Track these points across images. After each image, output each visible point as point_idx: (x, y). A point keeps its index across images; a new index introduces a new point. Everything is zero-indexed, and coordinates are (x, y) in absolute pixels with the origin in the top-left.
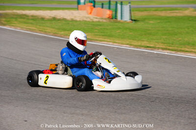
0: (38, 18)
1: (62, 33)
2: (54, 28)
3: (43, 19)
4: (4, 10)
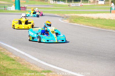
0: (90, 19)
1: (106, 27)
2: (100, 24)
3: (93, 19)
4: (70, 14)
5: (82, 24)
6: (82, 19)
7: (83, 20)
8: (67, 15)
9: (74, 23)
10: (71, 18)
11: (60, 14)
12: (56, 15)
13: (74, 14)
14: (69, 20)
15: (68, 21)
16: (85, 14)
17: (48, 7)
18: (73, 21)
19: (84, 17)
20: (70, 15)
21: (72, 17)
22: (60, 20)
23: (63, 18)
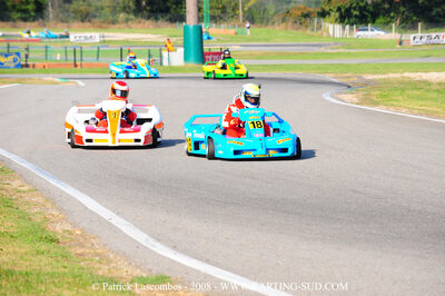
7: (418, 93)
8: (369, 77)
12: (329, 77)
14: (361, 93)
15: (356, 100)
17: (317, 49)
18: (374, 98)
20: (383, 76)
22: (327, 95)
23: (349, 87)
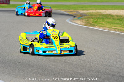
4: (87, 10)
5: (107, 29)
6: (109, 18)
7: (110, 20)
8: (82, 12)
9: (93, 25)
10: (89, 17)
11: (71, 10)
12: (62, 11)
13: (96, 10)
14: (84, 20)
15: (83, 23)
16: (115, 10)
18: (92, 23)
19: (113, 16)
20: (88, 12)
21: (91, 16)
22: (68, 20)
23: (75, 17)
